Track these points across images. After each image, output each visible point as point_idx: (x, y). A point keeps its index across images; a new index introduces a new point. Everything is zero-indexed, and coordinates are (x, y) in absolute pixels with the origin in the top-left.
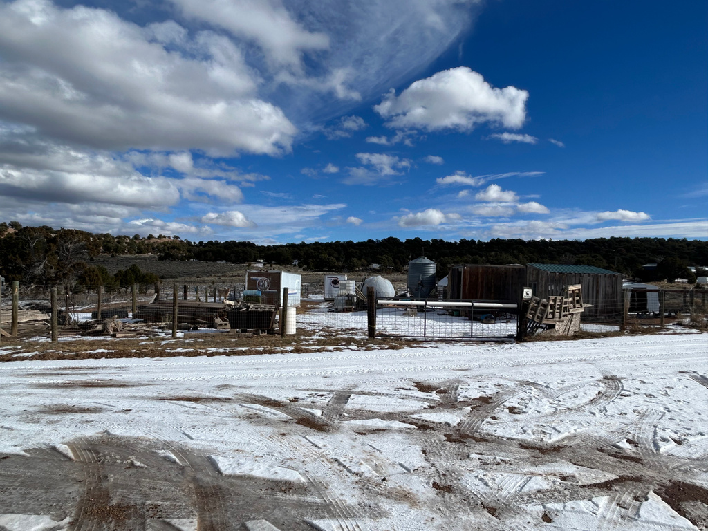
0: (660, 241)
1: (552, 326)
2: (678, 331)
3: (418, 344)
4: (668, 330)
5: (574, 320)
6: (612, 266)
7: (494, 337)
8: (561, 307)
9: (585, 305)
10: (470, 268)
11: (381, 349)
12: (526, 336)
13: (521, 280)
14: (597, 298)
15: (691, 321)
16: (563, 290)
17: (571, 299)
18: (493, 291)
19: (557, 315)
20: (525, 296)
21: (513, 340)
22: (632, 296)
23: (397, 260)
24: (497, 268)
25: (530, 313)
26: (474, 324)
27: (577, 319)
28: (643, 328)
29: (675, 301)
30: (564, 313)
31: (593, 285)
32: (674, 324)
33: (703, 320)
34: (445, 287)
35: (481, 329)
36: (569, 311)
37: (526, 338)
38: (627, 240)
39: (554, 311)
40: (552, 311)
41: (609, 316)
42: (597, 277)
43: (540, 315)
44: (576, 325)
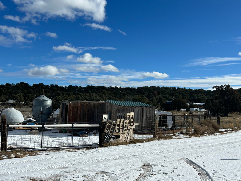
0: (174, 89)
1: (118, 137)
2: (181, 137)
3: (37, 153)
4: (176, 136)
5: (130, 132)
6: (151, 102)
7: (86, 145)
8: (123, 125)
9: (136, 124)
10: (73, 103)
11: (10, 158)
12: (104, 143)
13: (102, 110)
14: (142, 120)
15: (187, 131)
16: (125, 115)
17: (129, 121)
18: (87, 117)
19: (121, 130)
20: (104, 120)
21: (97, 146)
22: (160, 118)
23: (27, 98)
24: (89, 103)
25: (107, 130)
26: (74, 138)
27: (132, 132)
28: (164, 136)
29: (180, 121)
30: (124, 129)
31: (140, 113)
32: (179, 133)
33: (192, 130)
34: (58, 115)
35: (78, 140)
36: (127, 128)
37: (104, 145)
38: (158, 88)
39: (120, 128)
40: (118, 128)
41: (148, 130)
42: (142, 108)
43: (112, 130)
44: (131, 135)
